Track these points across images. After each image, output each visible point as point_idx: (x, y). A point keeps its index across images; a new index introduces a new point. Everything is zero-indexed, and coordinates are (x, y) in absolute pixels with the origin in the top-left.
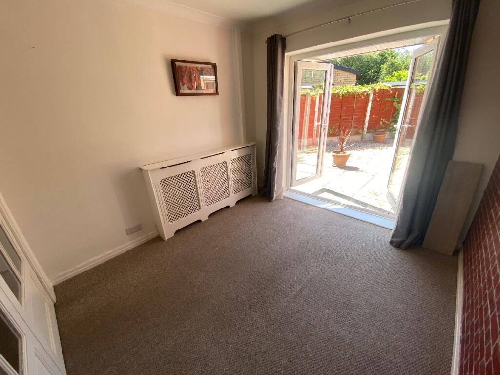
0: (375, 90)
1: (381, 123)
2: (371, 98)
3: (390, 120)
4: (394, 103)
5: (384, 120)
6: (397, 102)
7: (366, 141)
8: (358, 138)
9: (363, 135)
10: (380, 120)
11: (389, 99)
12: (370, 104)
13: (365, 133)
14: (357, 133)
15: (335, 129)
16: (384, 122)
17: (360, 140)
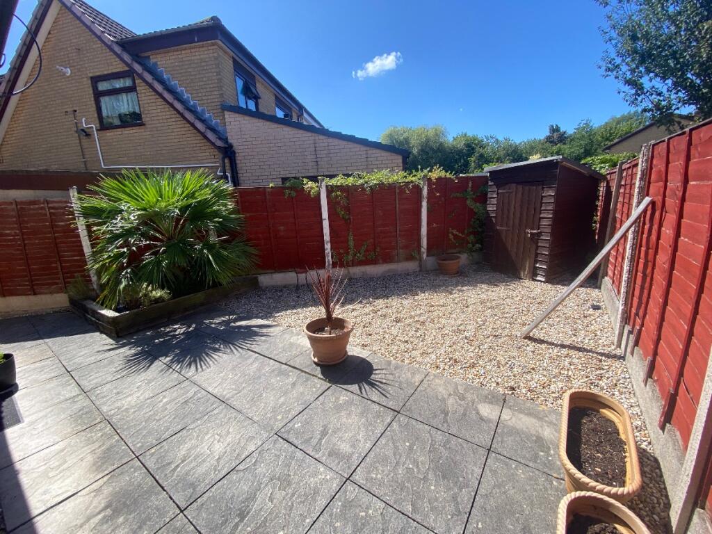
0: (429, 180)
1: (451, 236)
2: (425, 192)
3: (466, 232)
4: (468, 202)
5: (455, 232)
6: (473, 199)
7: (428, 272)
8: (412, 266)
9: (421, 260)
10: (448, 233)
11: (458, 195)
12: (424, 204)
13: (425, 256)
14: (410, 258)
15: (366, 251)
16: (455, 236)
17: (418, 269)
